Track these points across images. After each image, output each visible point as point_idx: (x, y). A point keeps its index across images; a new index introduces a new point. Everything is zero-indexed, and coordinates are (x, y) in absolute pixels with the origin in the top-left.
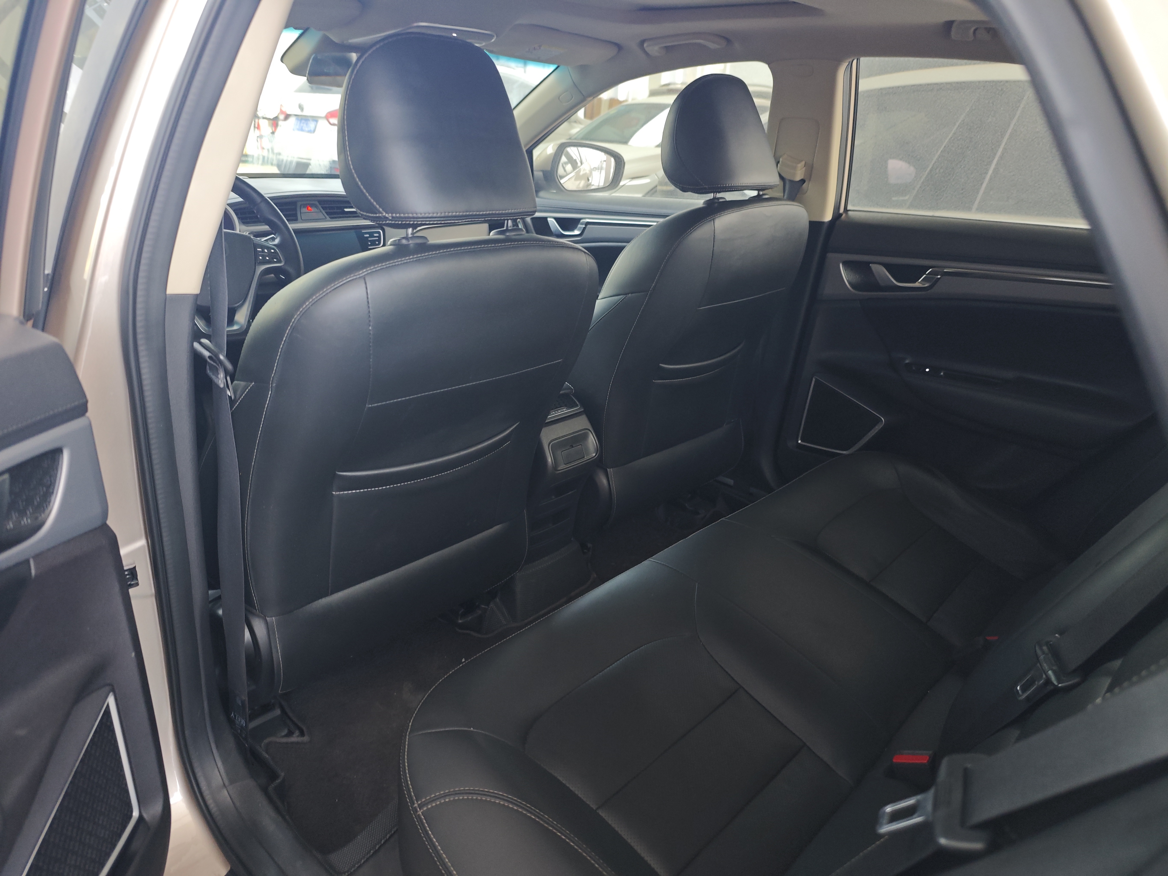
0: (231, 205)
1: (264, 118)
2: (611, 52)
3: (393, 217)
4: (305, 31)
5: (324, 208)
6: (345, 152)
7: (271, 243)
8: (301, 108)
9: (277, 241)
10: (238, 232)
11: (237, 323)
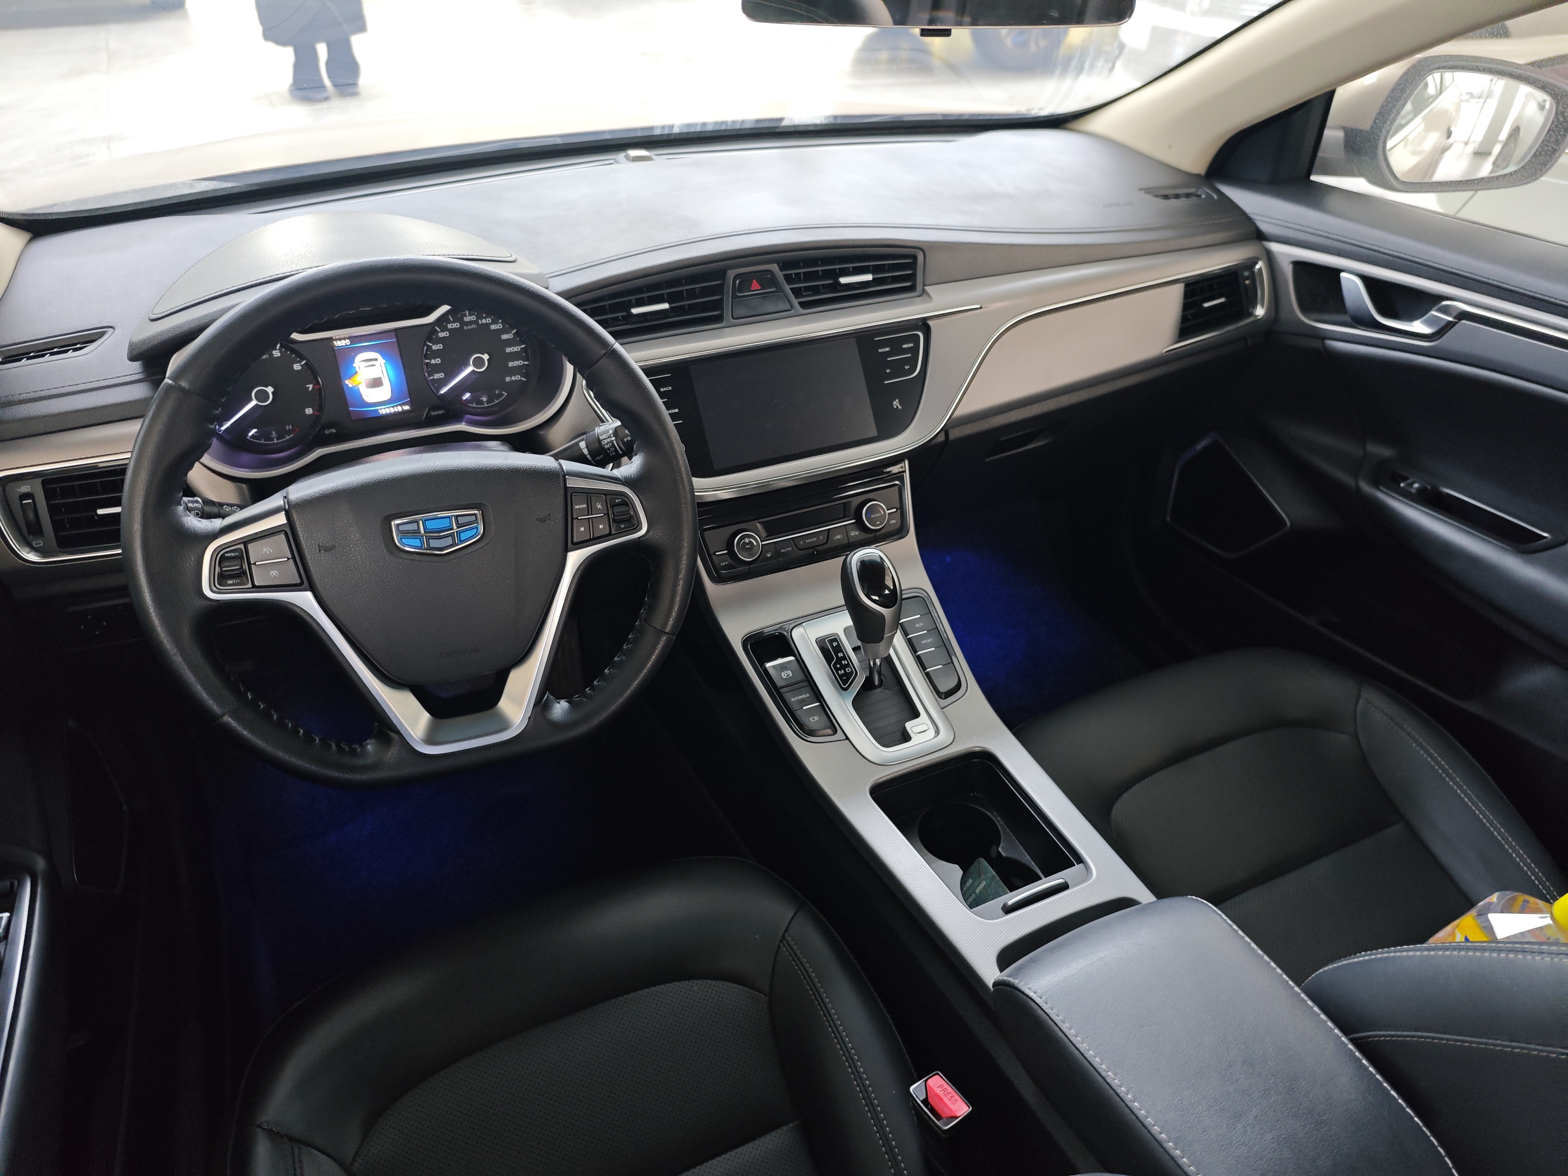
5: (790, 280)
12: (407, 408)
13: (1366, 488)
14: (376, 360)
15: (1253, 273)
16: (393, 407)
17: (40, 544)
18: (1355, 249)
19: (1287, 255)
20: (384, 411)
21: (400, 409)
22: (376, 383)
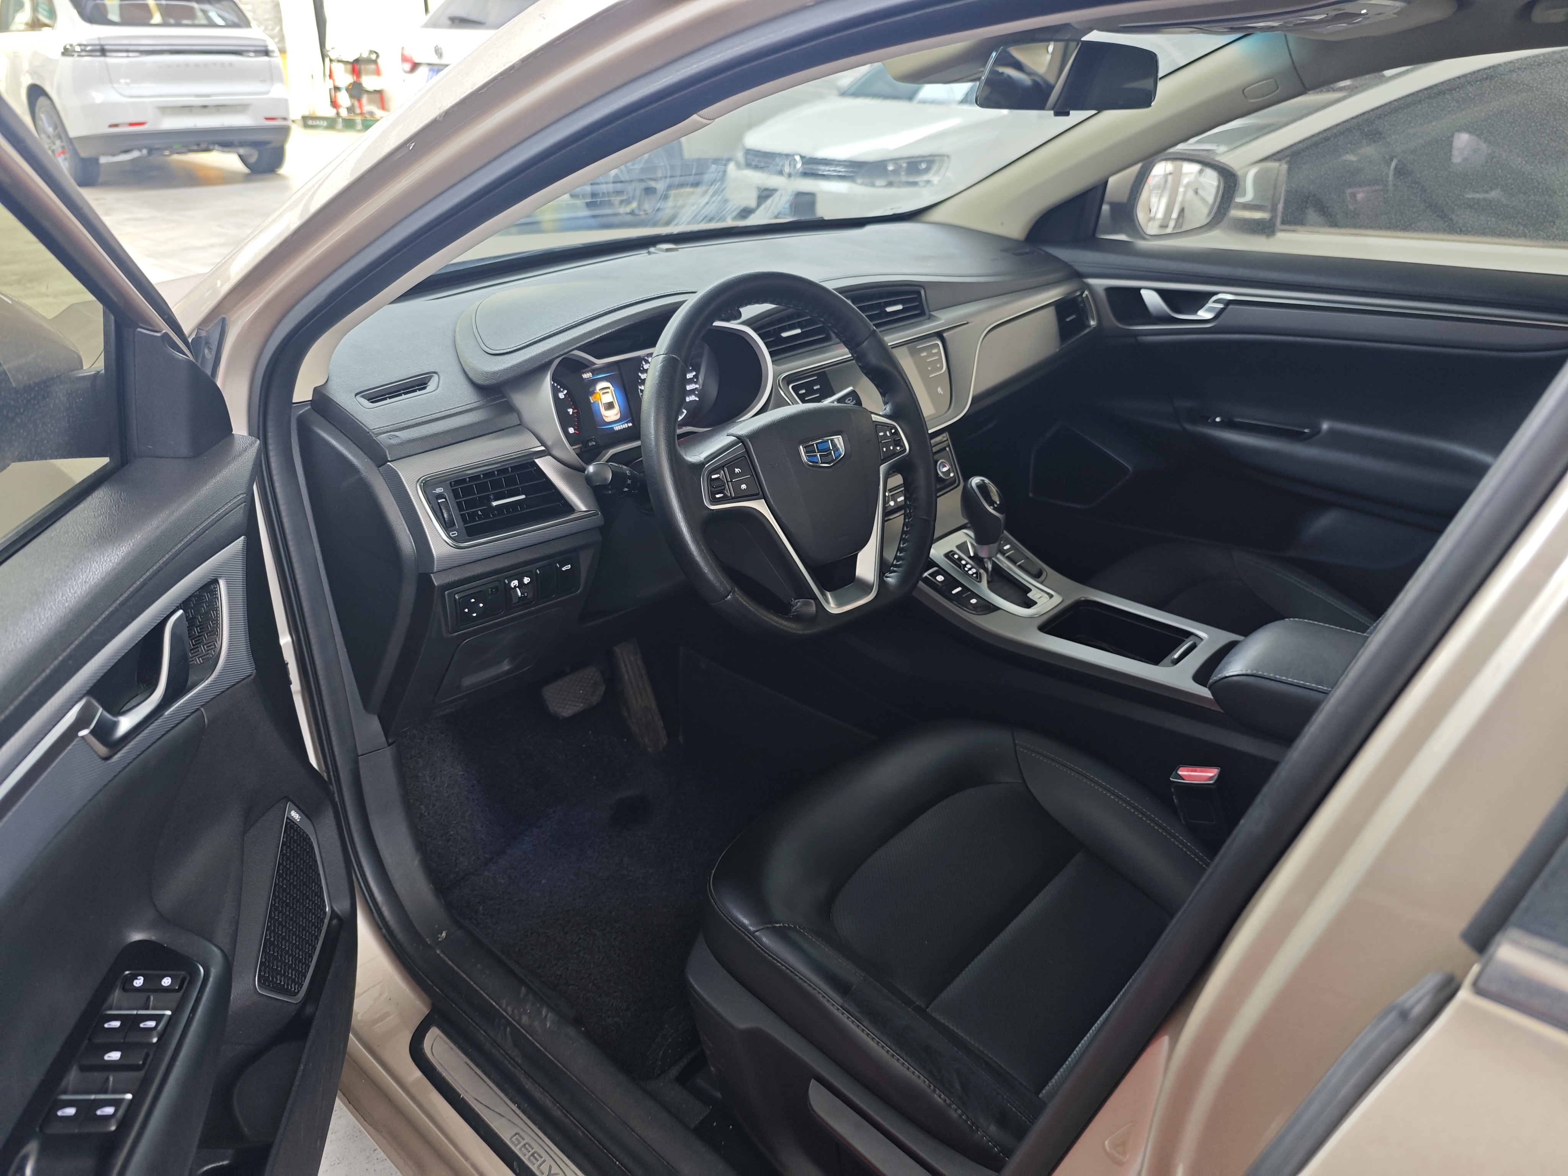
1: (339, 61)
8: (438, 52)
12: (630, 425)
13: (1189, 427)
14: (608, 388)
15: (1083, 300)
16: (622, 424)
17: (455, 534)
18: (1144, 273)
19: (1101, 285)
20: (617, 427)
21: (626, 426)
22: (610, 406)
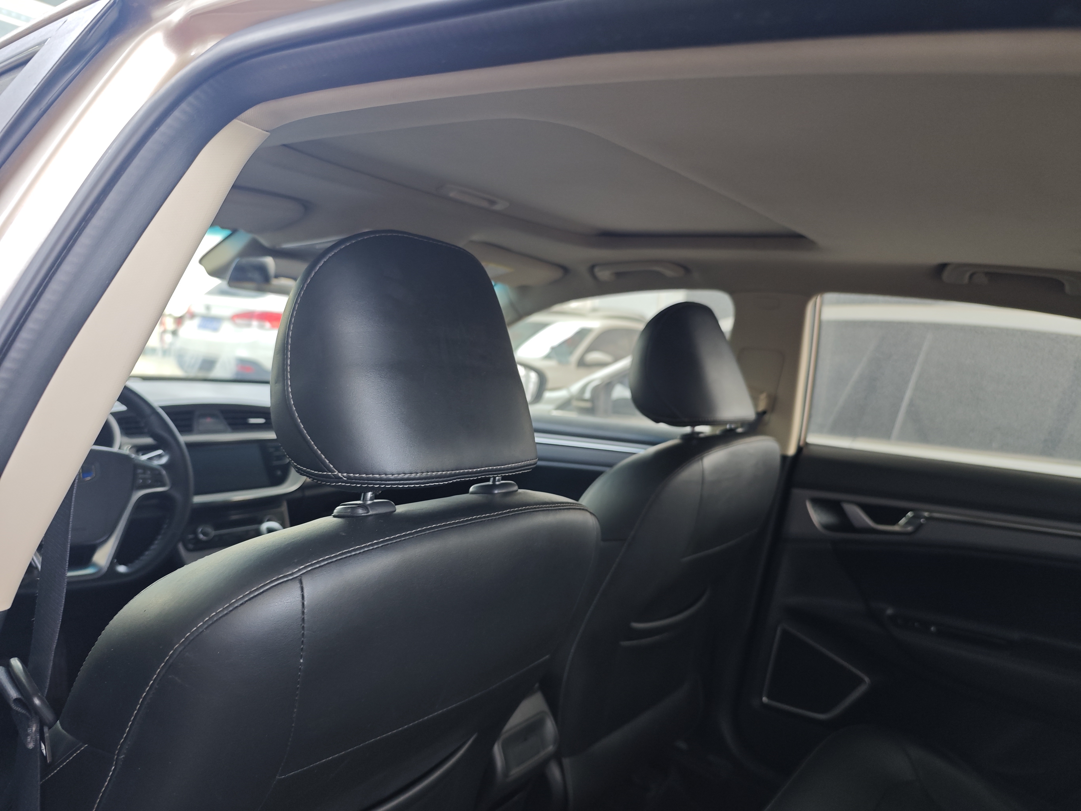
0: (114, 414)
1: (170, 316)
2: (555, 274)
3: (349, 478)
4: (234, 231)
5: (226, 418)
6: (284, 380)
7: (156, 463)
8: (208, 308)
9: (164, 460)
10: (115, 449)
11: (95, 565)
